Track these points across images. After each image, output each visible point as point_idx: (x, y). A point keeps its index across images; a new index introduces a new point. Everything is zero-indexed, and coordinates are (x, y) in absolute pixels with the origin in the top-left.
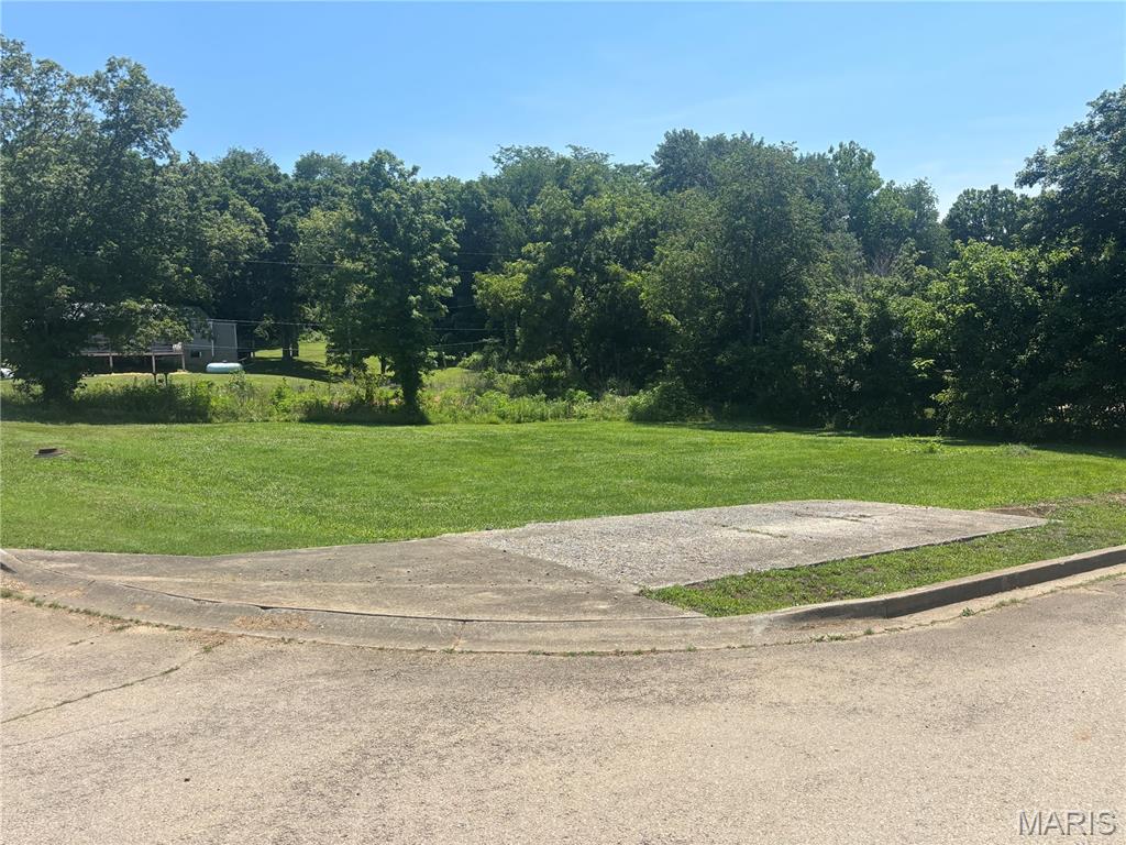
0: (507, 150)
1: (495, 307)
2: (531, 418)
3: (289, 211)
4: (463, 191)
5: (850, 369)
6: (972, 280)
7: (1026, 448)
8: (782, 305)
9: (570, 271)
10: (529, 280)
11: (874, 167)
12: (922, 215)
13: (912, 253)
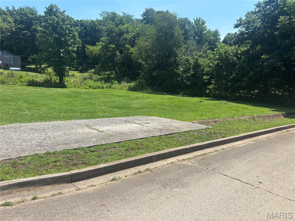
2: (99, 88)
3: (35, 24)
4: (91, 23)
6: (220, 54)
7: (227, 102)
9: (114, 46)
10: (102, 48)
11: (205, 25)
12: (216, 39)
13: (207, 46)
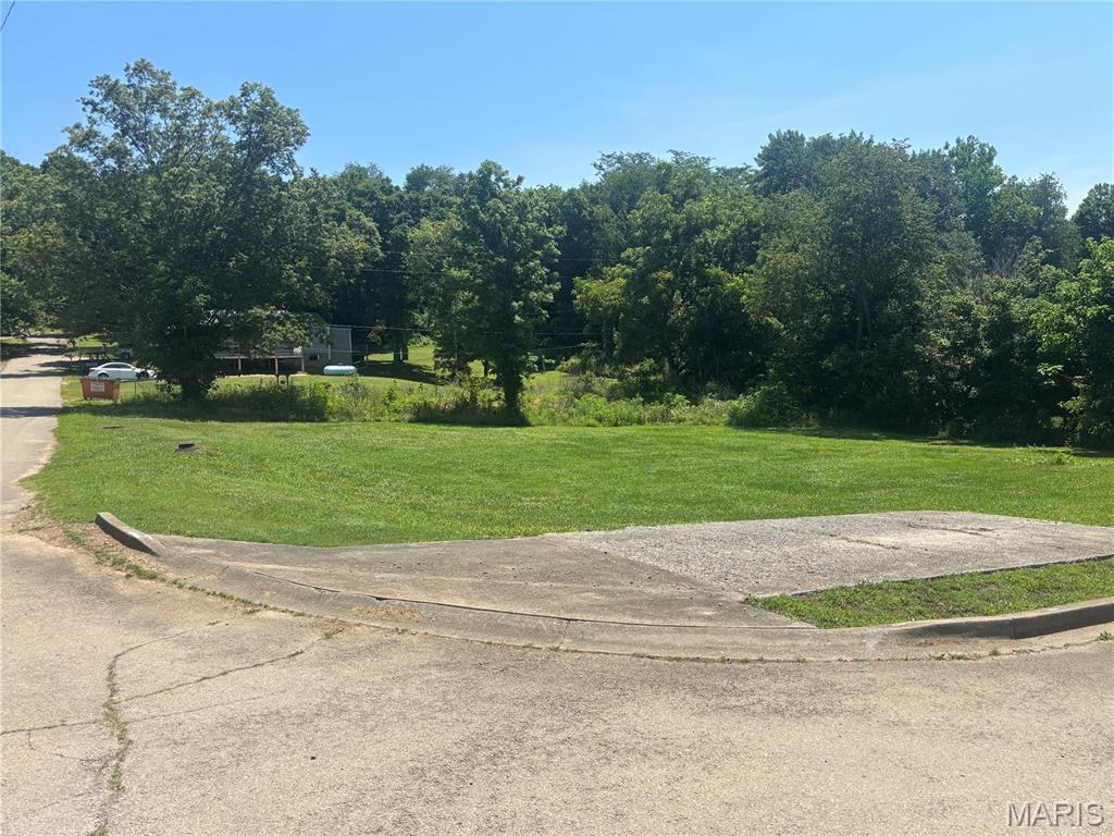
0: (609, 156)
1: (594, 311)
2: (628, 421)
3: (400, 222)
5: (966, 375)
6: (1106, 280)
8: (892, 308)
9: (669, 275)
10: (628, 284)
11: (995, 162)
12: (1048, 212)
13: (1038, 252)
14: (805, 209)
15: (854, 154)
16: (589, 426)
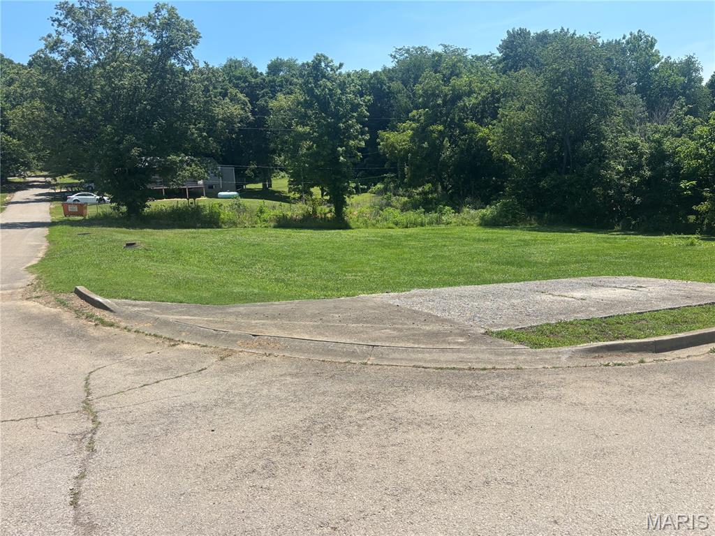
0: (400, 50)
1: (392, 153)
2: (415, 224)
3: (263, 96)
4: (371, 78)
5: (634, 189)
8: (586, 146)
9: (441, 128)
10: (414, 134)
11: (655, 48)
12: (690, 80)
13: (682, 107)
14: (530, 82)
15: (563, 43)
16: (389, 228)
